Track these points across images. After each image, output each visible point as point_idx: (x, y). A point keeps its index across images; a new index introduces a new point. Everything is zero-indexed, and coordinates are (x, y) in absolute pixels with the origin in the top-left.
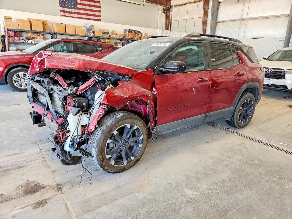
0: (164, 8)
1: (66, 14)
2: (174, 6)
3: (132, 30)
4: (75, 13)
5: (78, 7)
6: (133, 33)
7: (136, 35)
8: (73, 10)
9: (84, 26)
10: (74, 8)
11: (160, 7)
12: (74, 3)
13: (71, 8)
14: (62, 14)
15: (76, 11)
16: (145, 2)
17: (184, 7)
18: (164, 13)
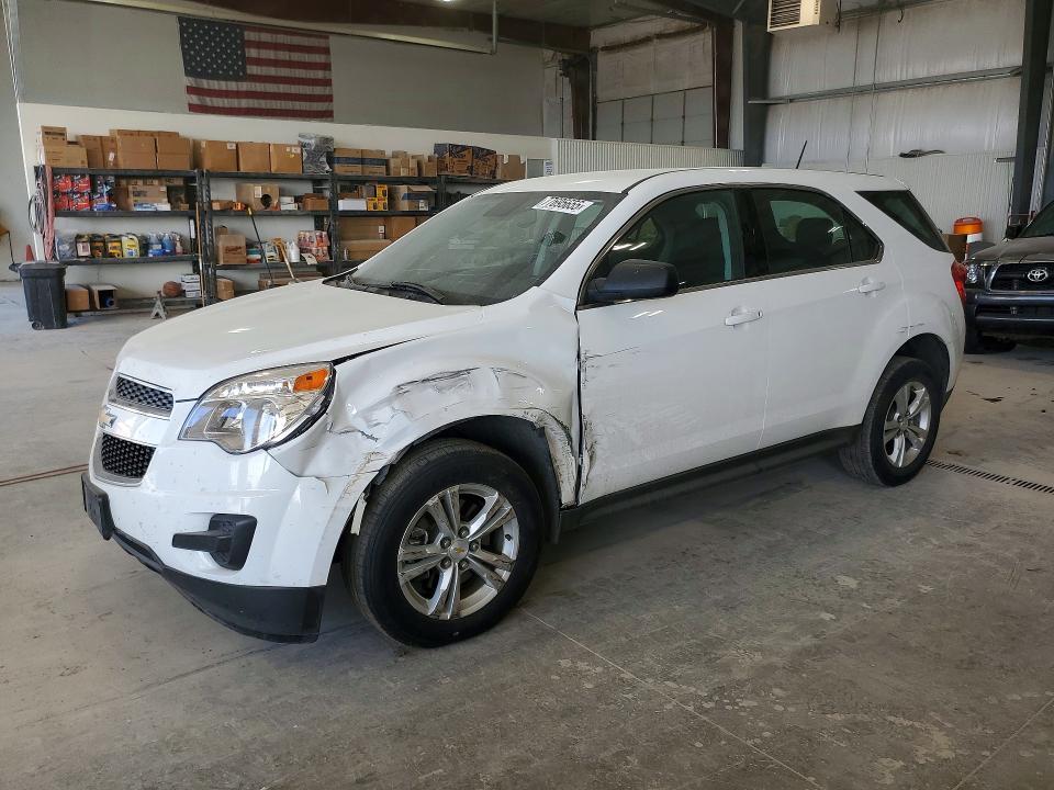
0: (566, 57)
1: (208, 101)
2: (604, 49)
3: (464, 148)
4: (238, 94)
5: (249, 72)
6: (468, 155)
7: (480, 162)
8: (233, 86)
9: (296, 143)
10: (237, 78)
11: (549, 53)
12: (237, 60)
13: (226, 78)
14: (195, 99)
15: (245, 86)
16: (494, 41)
17: (638, 51)
18: (565, 74)
